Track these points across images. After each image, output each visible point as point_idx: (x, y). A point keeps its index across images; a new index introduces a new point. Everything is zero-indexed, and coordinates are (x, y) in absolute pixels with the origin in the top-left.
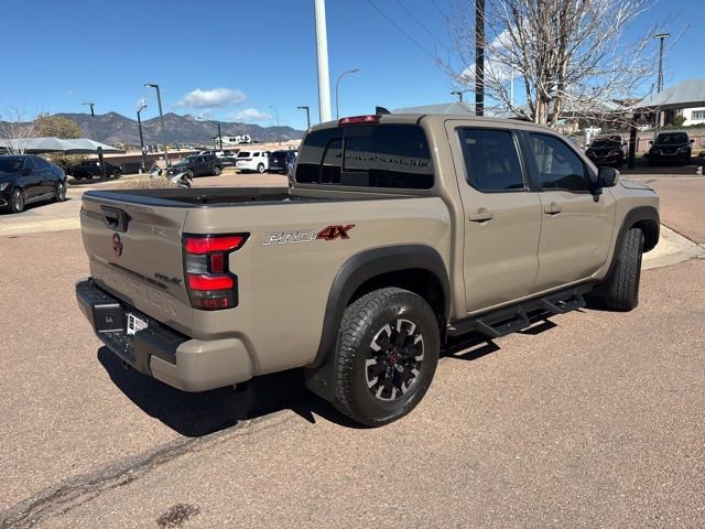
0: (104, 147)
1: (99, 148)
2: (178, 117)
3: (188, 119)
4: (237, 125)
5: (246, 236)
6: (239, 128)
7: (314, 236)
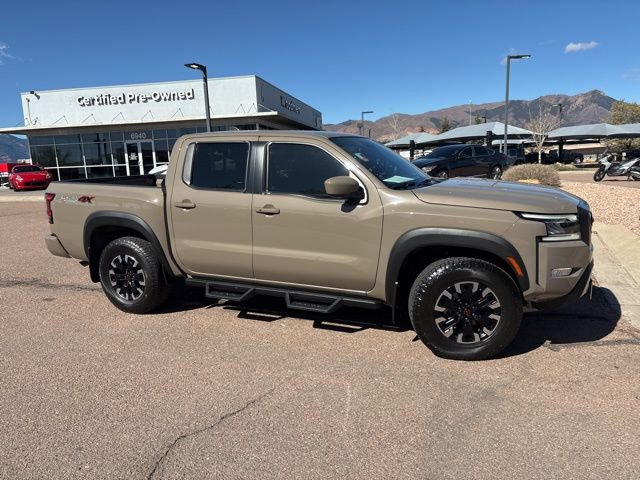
5: (54, 195)
7: (77, 200)
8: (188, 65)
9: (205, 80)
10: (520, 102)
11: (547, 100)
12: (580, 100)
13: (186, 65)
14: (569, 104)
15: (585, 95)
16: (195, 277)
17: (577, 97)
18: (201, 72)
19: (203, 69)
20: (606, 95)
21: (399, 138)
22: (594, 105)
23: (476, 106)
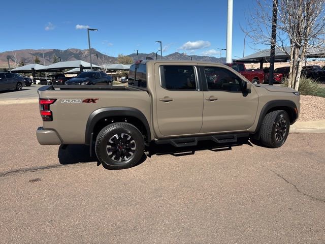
2: (180, 54)
3: (184, 55)
5: (55, 100)
6: (206, 59)
7: (81, 101)
10: (58, 51)
11: (72, 51)
12: (86, 52)
14: (82, 53)
16: (159, 139)
17: (85, 50)
20: (97, 51)
23: (35, 50)
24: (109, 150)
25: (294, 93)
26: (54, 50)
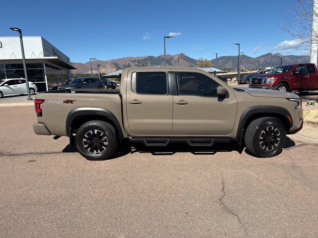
0: (217, 70)
1: (215, 71)
3: (278, 55)
4: (304, 56)
5: (44, 101)
7: (62, 102)
8: (12, 29)
9: (21, 37)
10: (152, 57)
12: (176, 58)
13: (11, 29)
14: (172, 59)
15: (178, 55)
16: (133, 137)
17: (175, 56)
18: (18, 33)
19: (20, 31)
21: (111, 72)
22: (182, 60)
24: (85, 143)
25: (288, 99)
26: (149, 57)
